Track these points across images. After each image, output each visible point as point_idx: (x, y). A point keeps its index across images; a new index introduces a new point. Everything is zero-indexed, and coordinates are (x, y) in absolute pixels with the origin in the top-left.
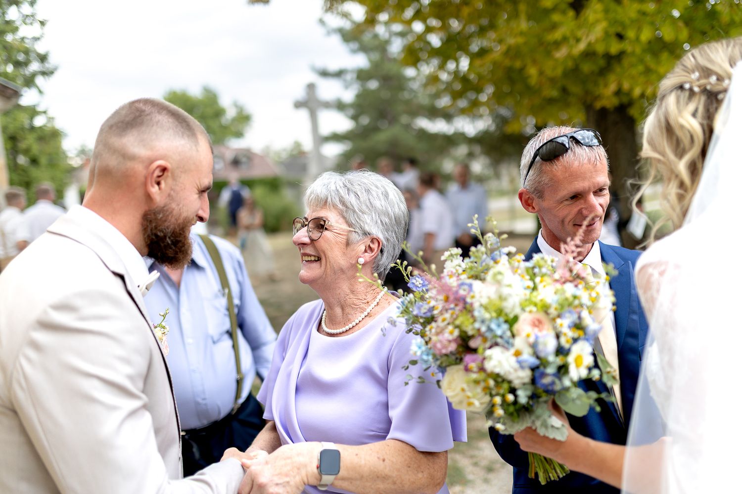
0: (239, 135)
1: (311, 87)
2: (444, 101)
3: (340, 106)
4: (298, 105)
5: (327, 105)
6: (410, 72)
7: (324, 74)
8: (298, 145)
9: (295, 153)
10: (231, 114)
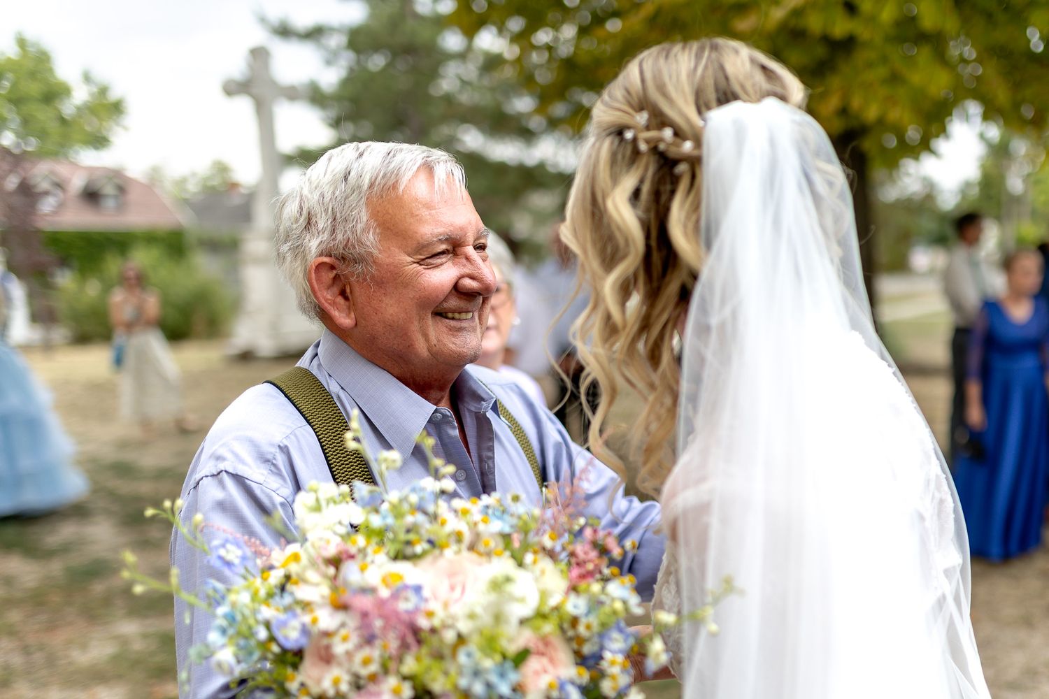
0: (99, 141)
1: (259, 55)
2: (523, 104)
3: (316, 97)
4: (233, 89)
5: (292, 94)
6: (452, 41)
7: (284, 31)
8: (222, 169)
9: (215, 182)
10: (80, 95)
